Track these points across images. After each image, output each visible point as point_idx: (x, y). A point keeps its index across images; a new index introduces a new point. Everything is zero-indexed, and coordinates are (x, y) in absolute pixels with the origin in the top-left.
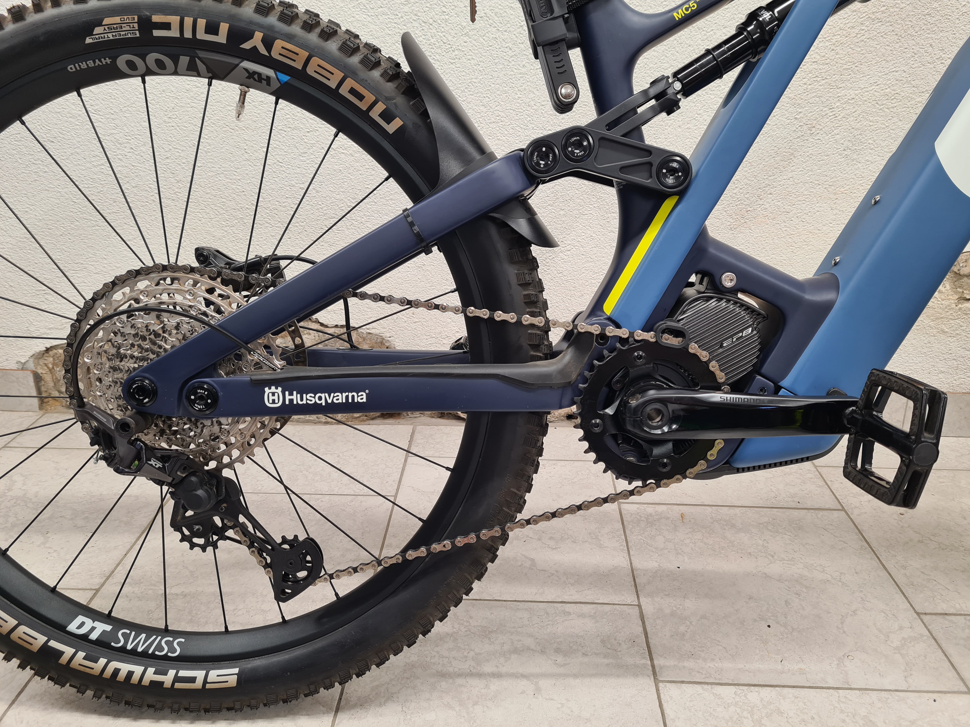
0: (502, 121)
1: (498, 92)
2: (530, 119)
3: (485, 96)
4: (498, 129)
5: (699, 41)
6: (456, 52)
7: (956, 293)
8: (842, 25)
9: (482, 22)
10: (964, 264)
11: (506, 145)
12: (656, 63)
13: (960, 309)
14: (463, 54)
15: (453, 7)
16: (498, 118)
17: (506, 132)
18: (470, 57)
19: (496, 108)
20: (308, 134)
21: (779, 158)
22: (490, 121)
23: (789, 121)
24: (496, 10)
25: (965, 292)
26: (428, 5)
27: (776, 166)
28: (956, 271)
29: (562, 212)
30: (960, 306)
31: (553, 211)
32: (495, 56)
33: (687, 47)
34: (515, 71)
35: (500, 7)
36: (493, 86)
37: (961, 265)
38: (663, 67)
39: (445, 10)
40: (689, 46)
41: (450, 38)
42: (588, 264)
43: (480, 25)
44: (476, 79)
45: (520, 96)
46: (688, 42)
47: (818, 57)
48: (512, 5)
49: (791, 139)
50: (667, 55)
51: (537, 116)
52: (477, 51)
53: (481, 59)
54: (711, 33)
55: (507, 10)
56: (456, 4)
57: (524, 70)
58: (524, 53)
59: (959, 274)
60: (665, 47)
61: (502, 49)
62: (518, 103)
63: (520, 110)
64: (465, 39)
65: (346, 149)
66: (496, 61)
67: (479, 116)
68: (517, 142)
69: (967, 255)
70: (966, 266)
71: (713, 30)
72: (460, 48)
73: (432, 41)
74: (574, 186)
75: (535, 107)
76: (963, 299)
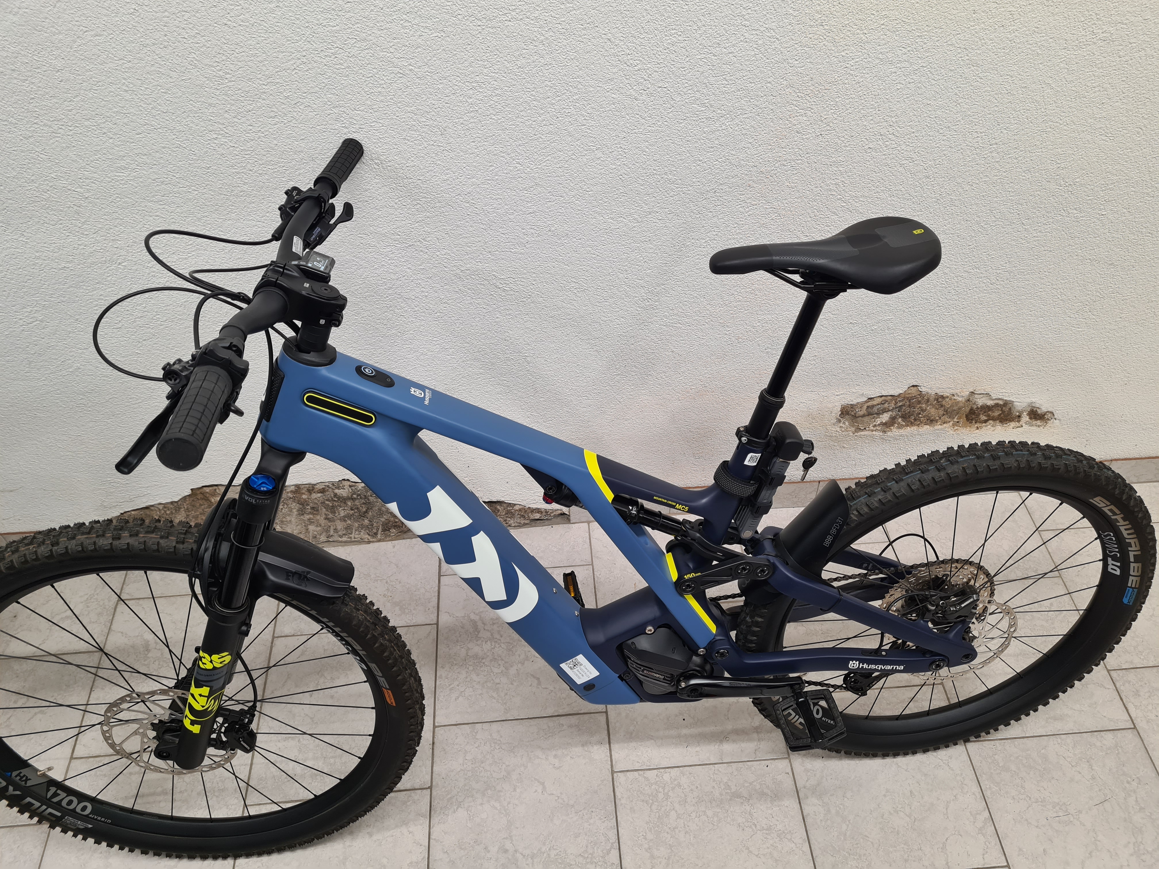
5: (643, 294)
6: (438, 314)
7: (853, 426)
8: (758, 279)
10: (860, 410)
13: (856, 436)
14: (444, 314)
17: (488, 357)
24: (469, 287)
25: (860, 425)
26: (409, 288)
28: (853, 414)
29: (541, 399)
30: (856, 434)
35: (471, 285)
37: (857, 411)
41: (431, 306)
42: (567, 428)
47: (741, 298)
56: (433, 286)
59: (855, 416)
61: (478, 309)
69: (861, 404)
73: (416, 309)
76: (858, 430)
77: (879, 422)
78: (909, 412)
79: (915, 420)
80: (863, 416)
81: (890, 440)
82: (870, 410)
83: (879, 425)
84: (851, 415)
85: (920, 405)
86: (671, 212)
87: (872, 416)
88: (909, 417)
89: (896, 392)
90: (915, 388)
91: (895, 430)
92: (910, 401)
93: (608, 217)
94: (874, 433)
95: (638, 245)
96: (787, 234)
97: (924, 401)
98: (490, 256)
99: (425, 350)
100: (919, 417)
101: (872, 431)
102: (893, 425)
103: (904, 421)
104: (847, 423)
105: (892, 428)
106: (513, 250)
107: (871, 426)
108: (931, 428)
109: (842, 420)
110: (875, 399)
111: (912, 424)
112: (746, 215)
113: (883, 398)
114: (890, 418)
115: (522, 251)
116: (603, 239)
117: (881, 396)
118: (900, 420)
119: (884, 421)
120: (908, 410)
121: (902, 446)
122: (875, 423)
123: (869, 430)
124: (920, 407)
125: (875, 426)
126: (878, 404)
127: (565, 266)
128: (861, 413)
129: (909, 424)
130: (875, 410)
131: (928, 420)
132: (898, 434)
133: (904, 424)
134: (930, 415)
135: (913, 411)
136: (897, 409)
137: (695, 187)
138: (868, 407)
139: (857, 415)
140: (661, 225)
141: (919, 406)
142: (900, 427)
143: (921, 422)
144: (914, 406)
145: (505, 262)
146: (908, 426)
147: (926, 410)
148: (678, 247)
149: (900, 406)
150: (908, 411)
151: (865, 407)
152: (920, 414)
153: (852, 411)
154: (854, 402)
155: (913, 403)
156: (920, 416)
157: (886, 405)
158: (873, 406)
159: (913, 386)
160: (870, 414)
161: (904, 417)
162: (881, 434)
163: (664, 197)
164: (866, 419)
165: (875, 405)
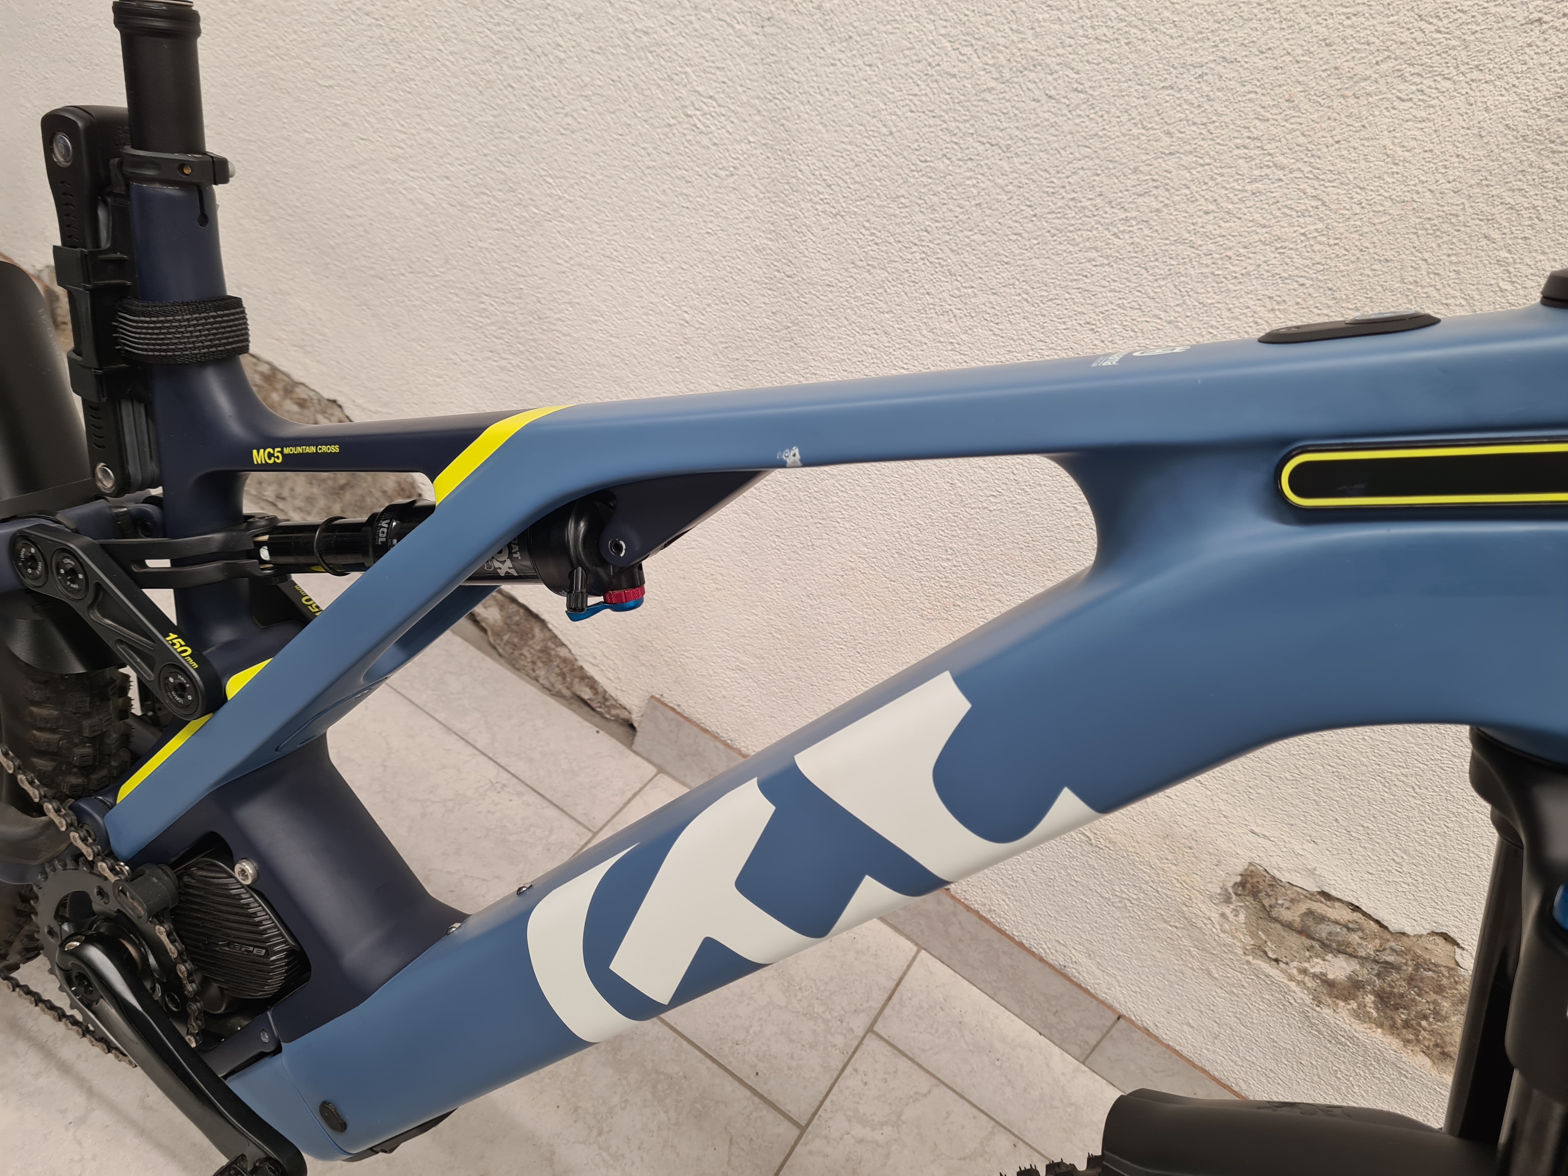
1: (622, 214)
4: (613, 270)
6: (569, 120)
7: (1253, 935)
9: (612, 88)
10: (1287, 904)
12: (867, 294)
13: (1248, 962)
15: (574, 43)
16: (615, 253)
18: (588, 137)
20: (361, 141)
21: (1030, 555)
23: (1062, 506)
25: (1269, 943)
26: (537, 22)
27: (1021, 564)
28: (1267, 905)
30: (1250, 958)
33: (922, 294)
34: (651, 193)
35: (643, 77)
36: (615, 199)
37: (1280, 902)
39: (562, 43)
40: (928, 293)
41: (563, 92)
43: (609, 92)
44: (593, 176)
45: (652, 237)
46: (926, 286)
48: (662, 83)
49: (1058, 536)
50: (888, 290)
52: (598, 133)
53: (604, 148)
54: (970, 291)
55: (652, 88)
57: (662, 198)
58: (669, 170)
59: (1269, 913)
60: (887, 274)
62: (648, 246)
64: (586, 104)
65: (405, 189)
69: (1298, 893)
70: (1288, 908)
71: (972, 287)
72: (575, 115)
73: (538, 84)
76: (1260, 951)
77: (1317, 970)
78: (1402, 996)
79: (1407, 1024)
80: (1288, 926)
81: (1319, 1032)
82: (1310, 922)
83: (1315, 976)
84: (1260, 902)
85: (1438, 998)
86: (1080, 87)
87: (1308, 942)
88: (1396, 1008)
89: (1395, 923)
90: (1449, 947)
91: (1345, 1013)
92: (1417, 967)
93: (943, 31)
94: (1293, 985)
95: (981, 148)
96: (1323, 299)
97: (1454, 996)
98: (693, 18)
99: (527, 196)
100: (1420, 1026)
101: (1291, 978)
102: (1346, 1000)
103: (1377, 1009)
104: (1242, 917)
105: (1342, 1004)
106: (737, 26)
107: (1295, 964)
108: (1434, 1073)
109: (1236, 902)
110: (1337, 904)
111: (1393, 1029)
112: (1248, 188)
113: (1357, 916)
114: (1350, 978)
115: (754, 37)
116: (916, 90)
117: (1356, 909)
118: (1370, 999)
119: (1331, 976)
120: (1402, 987)
121: (1343, 1067)
122: (1306, 965)
123: (1282, 971)
124: (1435, 1002)
125: (1304, 971)
126: (1337, 923)
127: (820, 127)
128: (1287, 915)
129: (1387, 1023)
130: (1323, 930)
131: (1437, 1045)
132: (1348, 1028)
133: (1375, 1014)
134: (1447, 1039)
135: (1413, 1000)
136: (1376, 967)
137: (1161, 36)
138: (1310, 913)
139: (1274, 913)
140: (1046, 115)
141: (1433, 996)
142: (1360, 1015)
143: (1418, 1041)
144: (1420, 989)
145: (715, 50)
146: (1381, 1025)
147: (1445, 1019)
148: (1060, 203)
149: (1386, 963)
150: (1402, 990)
151: (1303, 907)
152: (1425, 1017)
153: (1268, 895)
154: (1284, 877)
155: (1422, 979)
156: (1424, 1023)
157: (1355, 938)
158: (1322, 919)
159: (1446, 937)
160: (1304, 932)
161: (1384, 999)
162: (1308, 1000)
163: (1081, 32)
164: (1294, 941)
165: (1329, 920)
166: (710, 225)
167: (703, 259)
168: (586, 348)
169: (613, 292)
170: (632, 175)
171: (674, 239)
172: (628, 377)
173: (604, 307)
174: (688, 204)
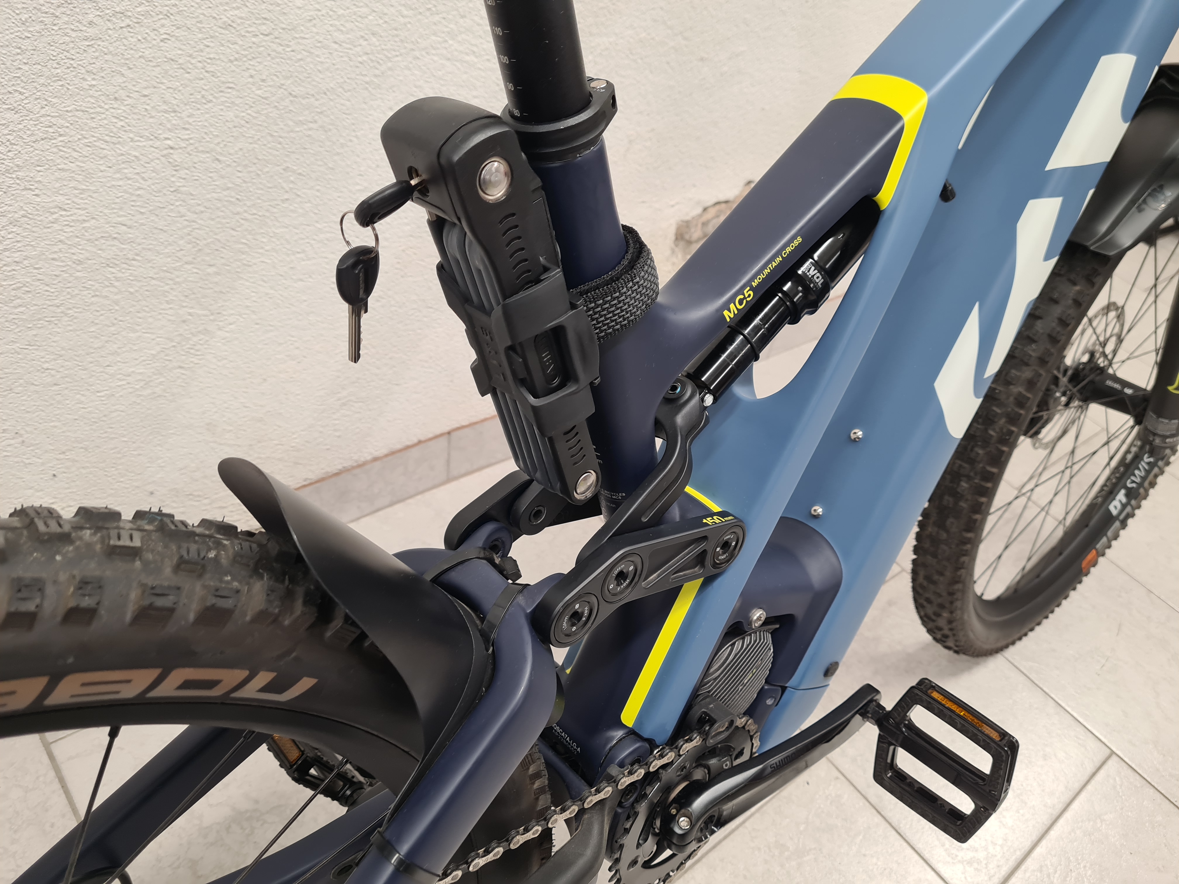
0: (61, 135)
1: (42, 81)
2: (122, 123)
3: (10, 89)
4: (55, 150)
11: (80, 178)
16: (50, 130)
19: (43, 112)
22: (33, 139)
31: (195, 270)
32: (19, 6)
34: (74, 34)
36: (26, 68)
38: (360, 13)
45: (94, 83)
51: (135, 117)
57: (91, 31)
62: (91, 96)
63: (99, 109)
66: (24, 17)
67: (6, 132)
68: (102, 168)
74: (228, 225)
75: (130, 101)
82: (705, 229)
113: (717, 207)
128: (696, 235)
138: (703, 224)
139: (692, 240)
151: (700, 225)
153: (687, 233)
154: (689, 216)
158: (708, 222)
165: (710, 220)
166: (162, 31)
167: (166, 71)
168: (55, 256)
169: (66, 174)
170: (38, 27)
171: (124, 70)
172: (122, 250)
173: (60, 197)
174: (128, 21)
